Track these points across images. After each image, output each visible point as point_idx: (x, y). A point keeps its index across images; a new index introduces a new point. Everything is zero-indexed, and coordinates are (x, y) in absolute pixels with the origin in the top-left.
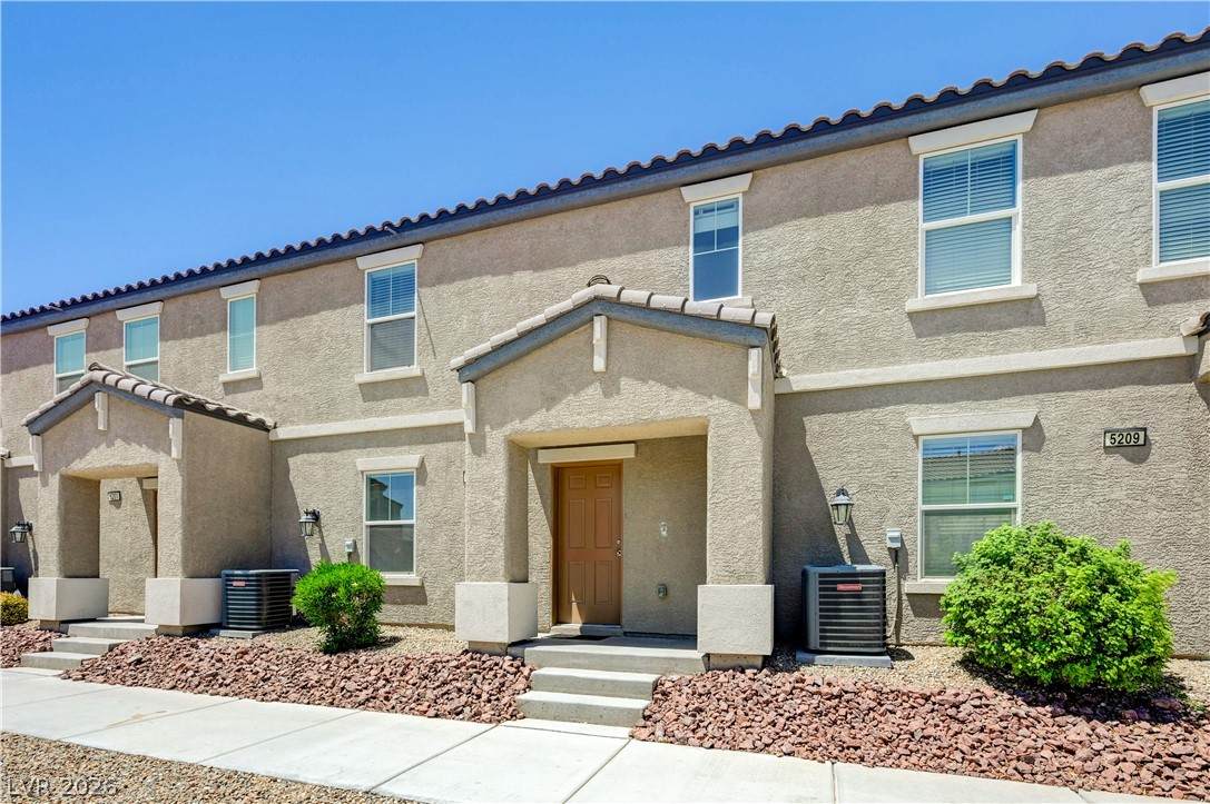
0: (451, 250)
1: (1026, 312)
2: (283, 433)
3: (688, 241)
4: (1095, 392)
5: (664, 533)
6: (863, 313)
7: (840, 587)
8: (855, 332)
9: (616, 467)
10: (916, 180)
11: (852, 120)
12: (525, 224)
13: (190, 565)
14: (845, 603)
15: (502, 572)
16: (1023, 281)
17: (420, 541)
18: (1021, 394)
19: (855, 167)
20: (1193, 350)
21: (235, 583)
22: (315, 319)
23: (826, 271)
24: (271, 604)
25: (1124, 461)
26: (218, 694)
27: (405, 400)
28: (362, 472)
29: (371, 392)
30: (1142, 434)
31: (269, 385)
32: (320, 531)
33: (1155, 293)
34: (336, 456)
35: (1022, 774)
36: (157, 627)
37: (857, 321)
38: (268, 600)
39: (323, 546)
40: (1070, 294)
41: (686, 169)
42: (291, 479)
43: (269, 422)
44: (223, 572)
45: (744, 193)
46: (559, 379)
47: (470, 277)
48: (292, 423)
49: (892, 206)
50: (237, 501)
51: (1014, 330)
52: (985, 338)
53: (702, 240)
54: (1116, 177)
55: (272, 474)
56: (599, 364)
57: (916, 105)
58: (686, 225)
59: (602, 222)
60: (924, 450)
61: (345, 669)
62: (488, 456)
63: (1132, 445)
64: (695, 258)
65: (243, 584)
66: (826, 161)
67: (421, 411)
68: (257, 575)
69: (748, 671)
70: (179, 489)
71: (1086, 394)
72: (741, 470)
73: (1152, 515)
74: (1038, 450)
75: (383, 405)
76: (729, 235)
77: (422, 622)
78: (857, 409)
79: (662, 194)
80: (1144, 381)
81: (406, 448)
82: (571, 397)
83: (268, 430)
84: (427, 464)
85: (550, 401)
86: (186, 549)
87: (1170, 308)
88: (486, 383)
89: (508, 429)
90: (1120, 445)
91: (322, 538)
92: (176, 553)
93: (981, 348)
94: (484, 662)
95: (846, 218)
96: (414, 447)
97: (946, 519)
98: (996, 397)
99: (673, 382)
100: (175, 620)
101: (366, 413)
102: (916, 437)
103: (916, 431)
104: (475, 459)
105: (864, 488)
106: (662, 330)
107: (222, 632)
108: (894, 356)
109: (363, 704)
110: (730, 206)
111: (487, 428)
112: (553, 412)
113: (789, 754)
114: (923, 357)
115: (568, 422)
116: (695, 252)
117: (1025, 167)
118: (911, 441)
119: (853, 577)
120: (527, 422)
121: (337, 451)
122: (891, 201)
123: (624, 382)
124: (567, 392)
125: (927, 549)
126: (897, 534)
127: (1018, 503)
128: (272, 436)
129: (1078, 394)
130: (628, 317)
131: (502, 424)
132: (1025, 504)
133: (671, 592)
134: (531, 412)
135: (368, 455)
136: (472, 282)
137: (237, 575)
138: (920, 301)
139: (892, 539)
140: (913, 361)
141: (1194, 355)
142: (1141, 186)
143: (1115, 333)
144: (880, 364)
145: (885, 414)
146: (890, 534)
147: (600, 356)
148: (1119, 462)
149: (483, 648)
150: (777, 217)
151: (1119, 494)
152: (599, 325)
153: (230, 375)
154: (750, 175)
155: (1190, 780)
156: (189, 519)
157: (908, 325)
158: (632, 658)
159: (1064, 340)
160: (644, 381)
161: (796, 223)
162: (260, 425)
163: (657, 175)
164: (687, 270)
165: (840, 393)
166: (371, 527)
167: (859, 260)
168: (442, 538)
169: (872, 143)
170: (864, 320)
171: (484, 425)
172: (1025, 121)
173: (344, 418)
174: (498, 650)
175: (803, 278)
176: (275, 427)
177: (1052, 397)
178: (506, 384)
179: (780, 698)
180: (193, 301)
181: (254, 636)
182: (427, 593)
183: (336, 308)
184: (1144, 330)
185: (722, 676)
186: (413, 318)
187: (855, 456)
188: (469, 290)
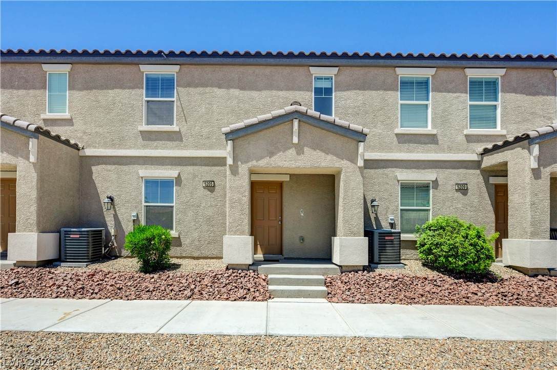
0: (196, 71)
1: (432, 139)
2: (89, 152)
3: (312, 90)
4: (453, 170)
5: (302, 214)
6: (380, 131)
7: (386, 238)
8: (377, 138)
9: (280, 185)
10: (398, 84)
11: (377, 56)
12: (236, 67)
13: (41, 226)
14: (388, 244)
15: (247, 231)
16: (432, 128)
17: (177, 214)
18: (432, 168)
19: (376, 74)
20: (480, 159)
21: (71, 236)
22: (111, 93)
23: (366, 113)
24: (93, 247)
25: (461, 195)
26: (94, 298)
27: (169, 142)
28: (142, 177)
29: (147, 136)
30: (466, 185)
31: (78, 125)
32: (114, 208)
33: (470, 138)
34: (125, 168)
35: (468, 303)
36: (15, 262)
37: (378, 134)
38: (92, 245)
39: (116, 217)
40: (445, 135)
41: (313, 59)
42: (94, 178)
43: (80, 146)
44: (62, 229)
45: (335, 75)
46: (276, 144)
47: (207, 87)
48: (95, 147)
49: (390, 92)
50: (64, 189)
51: (429, 145)
52: (421, 147)
53: (318, 91)
54: (457, 97)
55: (81, 175)
56: (295, 140)
57: (399, 56)
58: (311, 83)
59: (274, 74)
60: (401, 186)
61: (165, 280)
62: (240, 176)
63: (463, 189)
64: (315, 98)
65: (78, 236)
66: (367, 69)
67: (178, 149)
68: (87, 231)
69: (359, 272)
70: (35, 180)
71: (450, 170)
72: (355, 191)
73: (468, 213)
74: (437, 189)
75: (155, 143)
76: (329, 91)
77: (179, 255)
78: (378, 168)
79: (301, 68)
80: (466, 168)
81: (170, 167)
82: (281, 153)
83: (79, 150)
84: (182, 176)
85: (271, 154)
86: (39, 216)
87: (473, 144)
88: (239, 142)
89: (250, 164)
90: (460, 189)
91: (115, 211)
92: (32, 217)
93: (419, 150)
94: (240, 274)
95: (374, 93)
96: (174, 167)
97: (408, 212)
98: (424, 169)
99: (327, 151)
100: (33, 257)
101: (144, 147)
102: (398, 181)
103: (399, 179)
104: (233, 177)
105: (380, 199)
106: (323, 129)
107: (62, 264)
108: (390, 150)
109: (190, 297)
110: (329, 79)
111: (239, 163)
112: (273, 159)
113: (394, 303)
114: (401, 151)
115: (280, 164)
116: (315, 95)
117: (432, 88)
118: (397, 182)
119: (390, 234)
120: (260, 162)
121: (125, 165)
122: (389, 90)
123: (306, 149)
124: (279, 151)
125: (402, 223)
126: (392, 218)
127: (431, 208)
128: (81, 153)
129: (448, 170)
130: (310, 122)
131: (247, 162)
132: (433, 208)
133: (305, 241)
134: (262, 158)
135: (146, 169)
136: (208, 89)
137: (74, 231)
138: (399, 130)
139: (391, 219)
140: (397, 152)
141: (479, 161)
142: (464, 102)
143: (458, 150)
144: (386, 152)
145: (388, 171)
146: (390, 218)
147: (296, 136)
148: (459, 195)
149: (238, 267)
150: (348, 88)
151: (460, 206)
152: (296, 123)
153: (48, 115)
154: (338, 68)
155: (511, 300)
156: (41, 198)
157: (395, 139)
158: (309, 269)
159: (443, 151)
160: (315, 150)
161: (355, 91)
162: (76, 147)
163: (301, 59)
164: (312, 102)
165: (371, 162)
166: (147, 206)
167: (379, 110)
168: (190, 214)
169: (383, 67)
170: (380, 134)
171: (237, 162)
172: (432, 71)
173: (130, 148)
174: (244, 267)
175: (358, 114)
176: (83, 148)
177: (441, 170)
178: (249, 143)
179: (377, 282)
180: (19, 68)
181: (87, 266)
182: (182, 241)
183: (125, 89)
184: (466, 151)
185: (350, 275)
186: (173, 101)
187: (377, 187)
188: (206, 93)
